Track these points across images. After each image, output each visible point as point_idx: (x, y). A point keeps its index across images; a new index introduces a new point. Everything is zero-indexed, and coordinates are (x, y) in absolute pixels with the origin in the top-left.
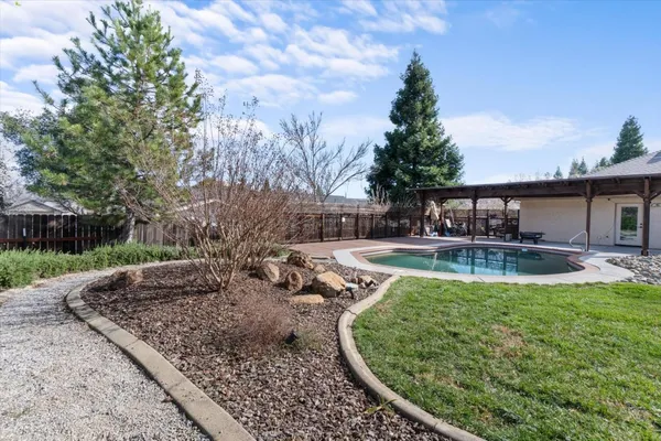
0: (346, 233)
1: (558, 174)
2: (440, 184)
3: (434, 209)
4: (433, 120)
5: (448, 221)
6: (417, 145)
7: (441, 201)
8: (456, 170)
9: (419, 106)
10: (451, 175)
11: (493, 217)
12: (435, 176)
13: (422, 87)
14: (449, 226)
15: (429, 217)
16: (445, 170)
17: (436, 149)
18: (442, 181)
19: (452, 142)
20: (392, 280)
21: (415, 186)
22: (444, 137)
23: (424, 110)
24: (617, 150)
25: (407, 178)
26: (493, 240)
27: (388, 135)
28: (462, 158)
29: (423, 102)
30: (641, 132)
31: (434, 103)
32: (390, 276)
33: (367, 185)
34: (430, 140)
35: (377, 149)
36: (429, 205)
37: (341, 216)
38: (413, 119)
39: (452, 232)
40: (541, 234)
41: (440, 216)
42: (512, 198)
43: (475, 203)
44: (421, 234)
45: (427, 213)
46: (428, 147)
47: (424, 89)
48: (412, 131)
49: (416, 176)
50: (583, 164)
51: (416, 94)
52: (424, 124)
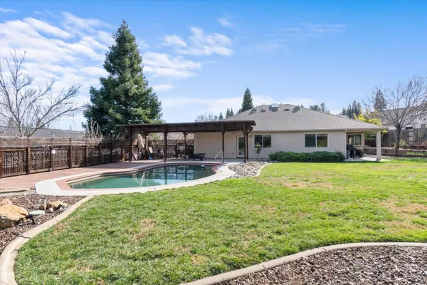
0: (58, 163)
1: (221, 117)
2: (145, 122)
3: (140, 140)
4: (139, 74)
5: (151, 149)
6: (126, 92)
7: (145, 134)
8: (157, 112)
9: (127, 62)
10: (152, 116)
11: (180, 144)
12: (141, 116)
13: (129, 47)
14: (152, 152)
15: (137, 146)
16: (149, 112)
17: (142, 95)
18: (147, 119)
19: (153, 92)
20: (84, 200)
21: (127, 123)
22: (148, 87)
23: (132, 66)
24: (243, 106)
25: (119, 116)
26: (180, 160)
27: (103, 81)
28: (160, 104)
29: (131, 59)
30: (252, 97)
31: (139, 61)
32: (84, 197)
33: (85, 120)
34: (137, 89)
35: (93, 91)
36: (137, 137)
37: (51, 148)
38: (124, 70)
39: (153, 156)
40: (204, 154)
41: (145, 145)
42: (189, 132)
43: (166, 136)
44: (130, 160)
45: (135, 143)
46: (135, 94)
47: (132, 49)
48: (123, 80)
49: (127, 115)
50: (232, 112)
51: (126, 52)
52: (132, 76)
